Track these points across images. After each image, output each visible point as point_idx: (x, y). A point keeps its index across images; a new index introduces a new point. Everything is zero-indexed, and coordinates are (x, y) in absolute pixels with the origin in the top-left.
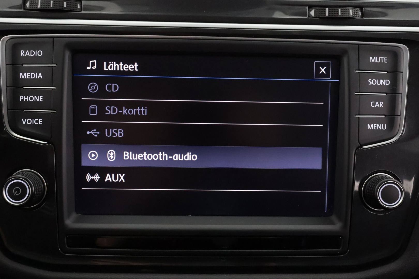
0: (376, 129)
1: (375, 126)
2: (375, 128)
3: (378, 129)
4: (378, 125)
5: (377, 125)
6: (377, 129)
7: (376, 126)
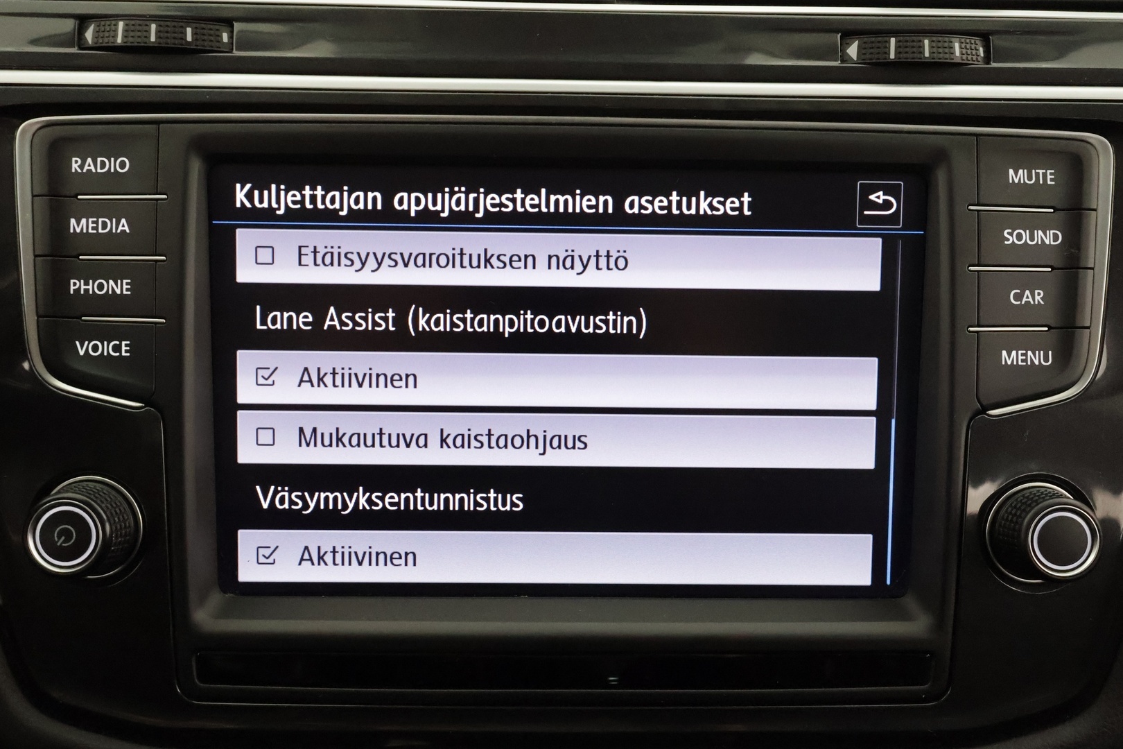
0: (1025, 364)
1: (1022, 355)
2: (1022, 361)
3: (1029, 363)
4: (1030, 353)
5: (1027, 353)
6: (1027, 363)
7: (1025, 355)
